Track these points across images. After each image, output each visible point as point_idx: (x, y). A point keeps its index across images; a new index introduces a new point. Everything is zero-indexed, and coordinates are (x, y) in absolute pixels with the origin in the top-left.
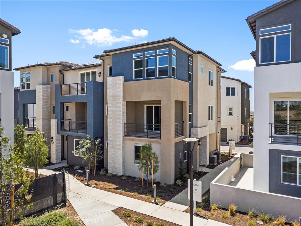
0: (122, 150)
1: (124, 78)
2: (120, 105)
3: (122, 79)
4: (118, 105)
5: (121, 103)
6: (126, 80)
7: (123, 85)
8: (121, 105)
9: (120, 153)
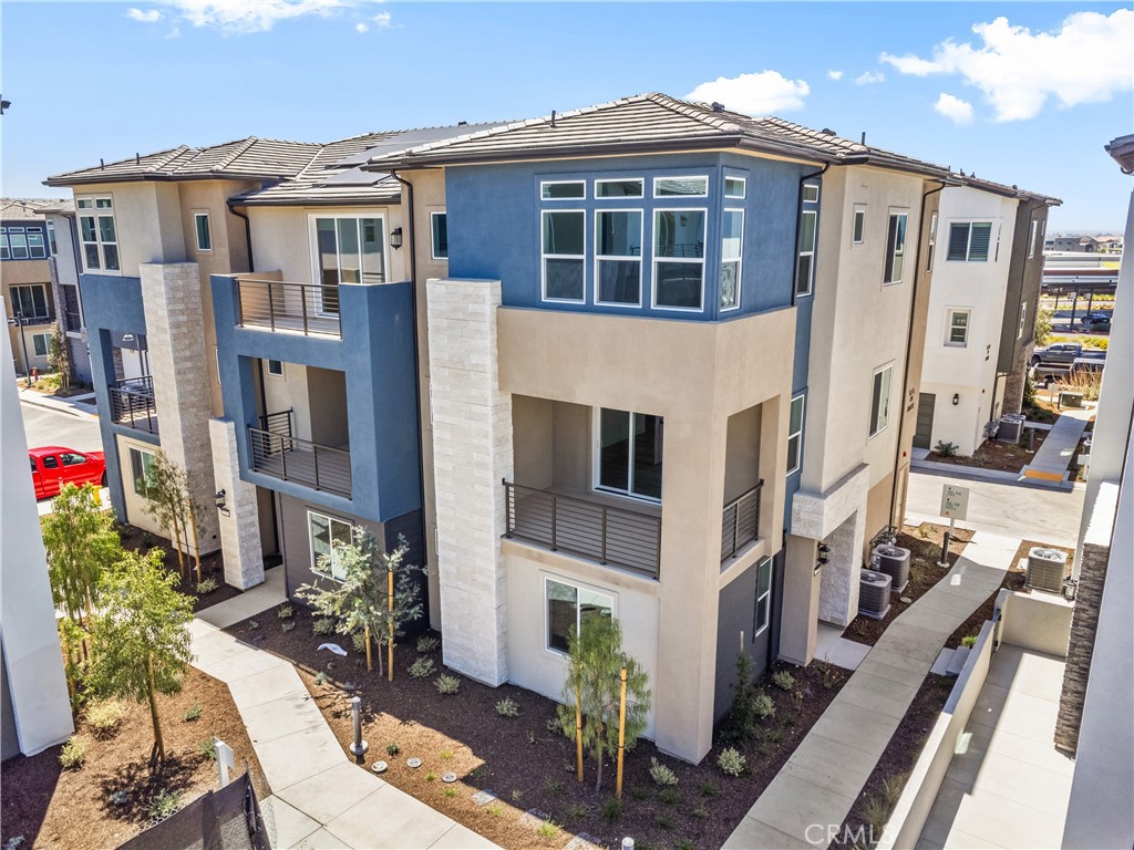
0: (499, 592)
1: (499, 291)
2: (483, 409)
3: (493, 295)
4: (475, 408)
5: (490, 402)
6: (508, 301)
7: (497, 324)
8: (489, 410)
9: (489, 601)
